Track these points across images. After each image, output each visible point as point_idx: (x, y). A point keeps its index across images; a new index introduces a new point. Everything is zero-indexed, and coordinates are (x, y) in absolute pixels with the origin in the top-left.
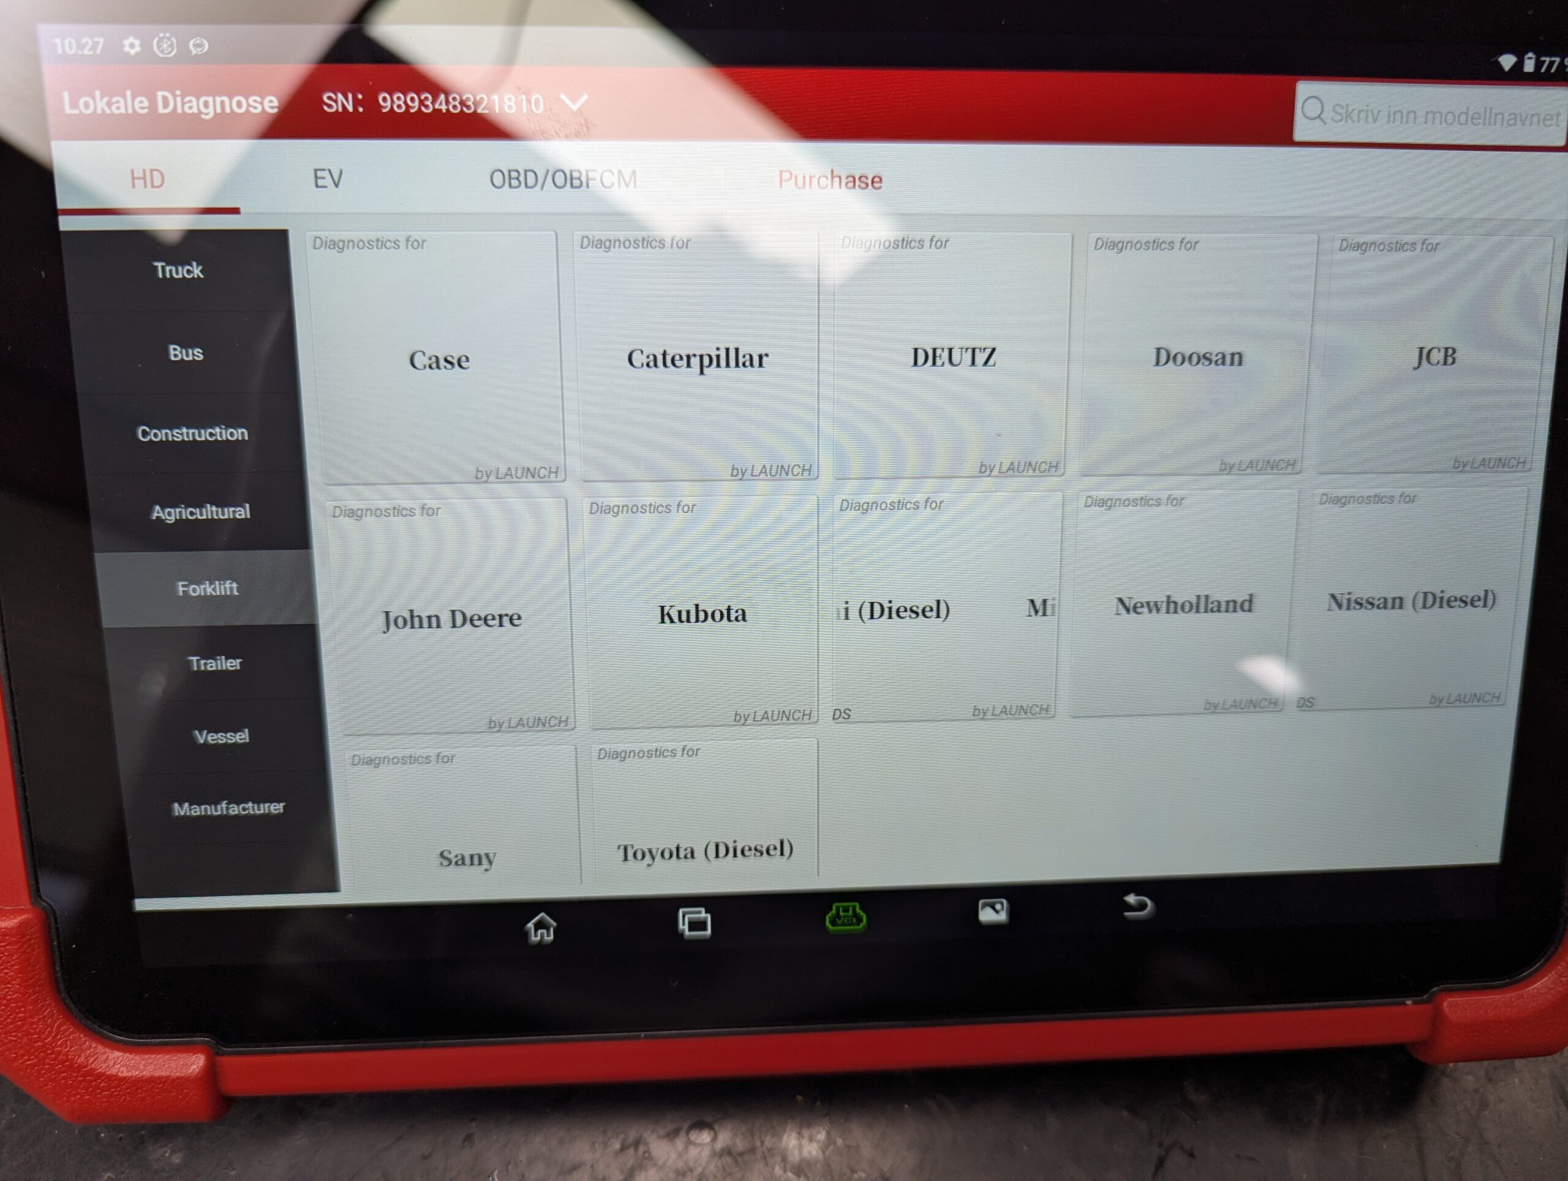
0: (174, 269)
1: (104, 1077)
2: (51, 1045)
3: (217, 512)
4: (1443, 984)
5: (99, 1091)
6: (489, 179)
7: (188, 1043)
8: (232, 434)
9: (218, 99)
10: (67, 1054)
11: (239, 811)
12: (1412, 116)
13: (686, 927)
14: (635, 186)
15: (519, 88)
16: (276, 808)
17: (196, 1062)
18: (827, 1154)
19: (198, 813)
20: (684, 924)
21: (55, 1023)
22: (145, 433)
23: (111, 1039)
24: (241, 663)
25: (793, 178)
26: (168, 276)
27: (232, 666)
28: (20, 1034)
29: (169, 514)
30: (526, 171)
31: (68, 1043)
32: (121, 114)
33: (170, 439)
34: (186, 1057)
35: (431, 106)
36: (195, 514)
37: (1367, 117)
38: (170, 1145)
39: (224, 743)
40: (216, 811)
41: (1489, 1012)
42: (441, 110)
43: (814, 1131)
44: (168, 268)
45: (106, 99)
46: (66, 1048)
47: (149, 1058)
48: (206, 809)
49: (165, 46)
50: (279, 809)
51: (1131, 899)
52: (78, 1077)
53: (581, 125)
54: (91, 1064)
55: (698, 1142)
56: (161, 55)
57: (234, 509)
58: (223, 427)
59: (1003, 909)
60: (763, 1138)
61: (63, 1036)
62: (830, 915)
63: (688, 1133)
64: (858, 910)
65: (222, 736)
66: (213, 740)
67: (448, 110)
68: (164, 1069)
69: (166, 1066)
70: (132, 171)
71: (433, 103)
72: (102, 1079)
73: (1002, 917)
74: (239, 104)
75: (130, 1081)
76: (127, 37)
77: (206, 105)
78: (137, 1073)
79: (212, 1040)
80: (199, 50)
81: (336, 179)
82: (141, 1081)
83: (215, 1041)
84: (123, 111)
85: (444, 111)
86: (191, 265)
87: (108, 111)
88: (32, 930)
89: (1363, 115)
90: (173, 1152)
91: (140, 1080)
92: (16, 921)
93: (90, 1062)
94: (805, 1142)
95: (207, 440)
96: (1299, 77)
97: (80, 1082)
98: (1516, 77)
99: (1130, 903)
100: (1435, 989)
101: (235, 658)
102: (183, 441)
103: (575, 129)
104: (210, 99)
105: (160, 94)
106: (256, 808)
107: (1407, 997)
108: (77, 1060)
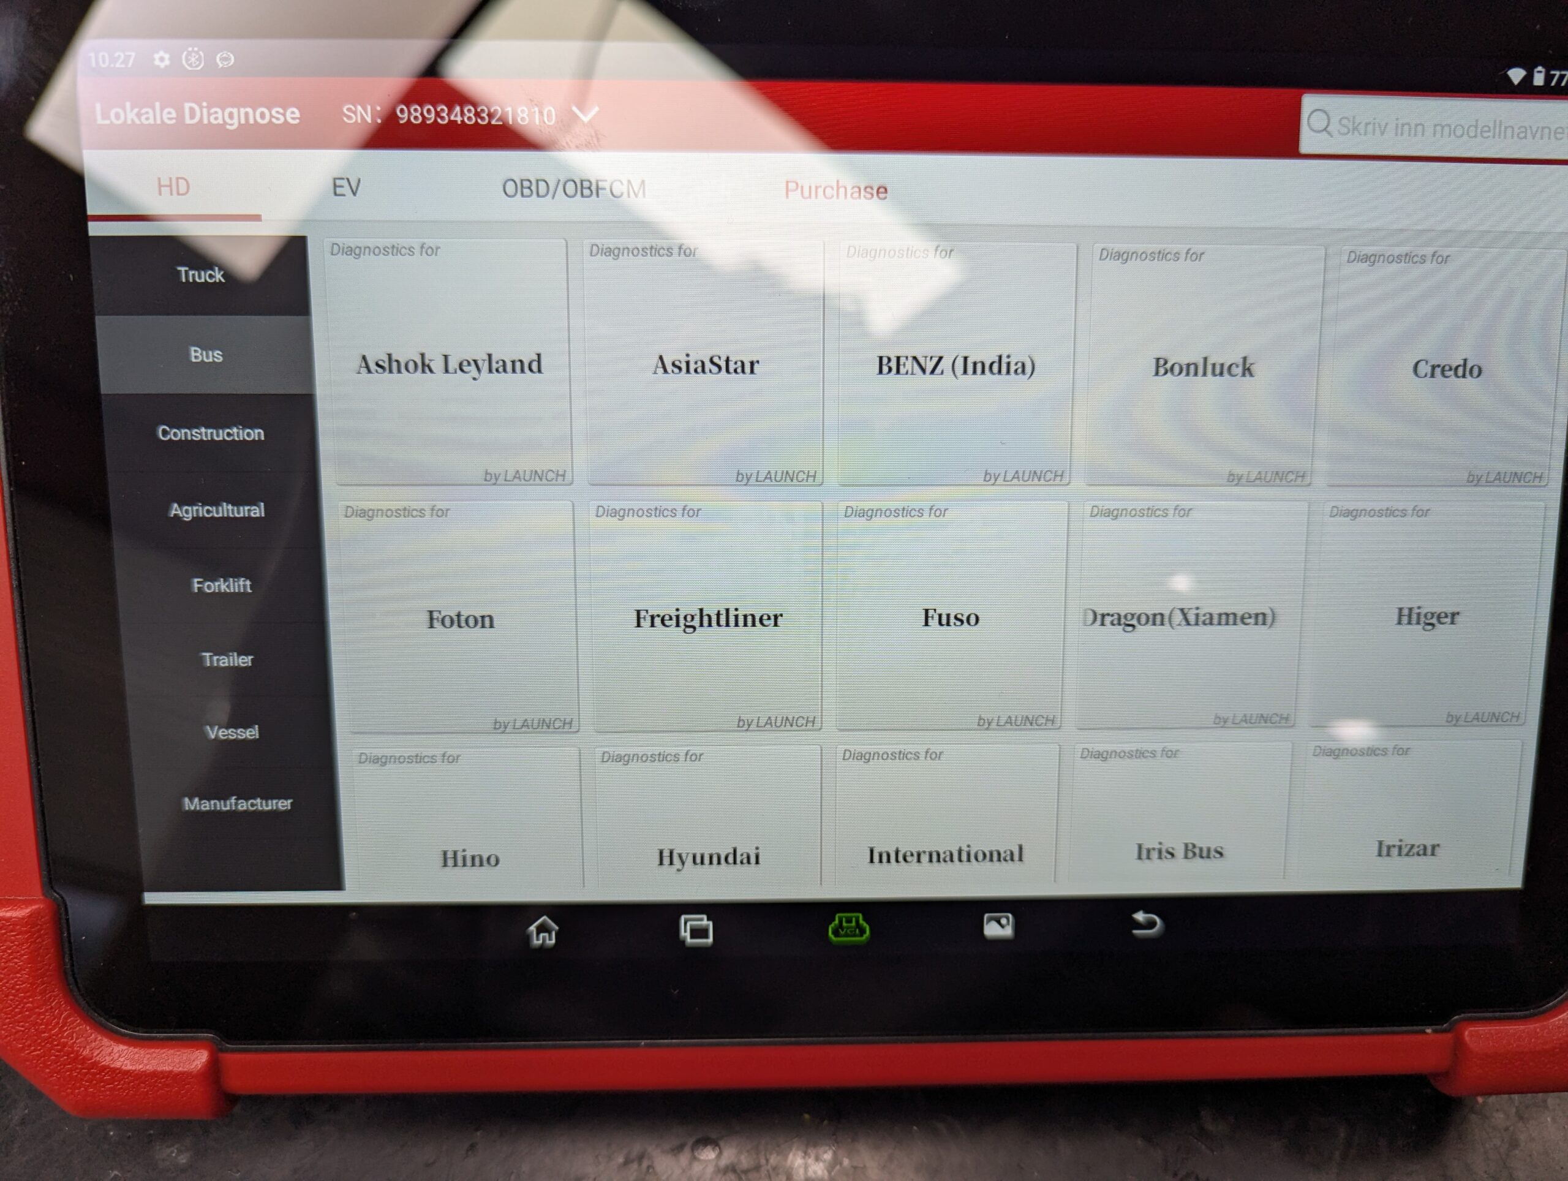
0: (197, 273)
1: (108, 1070)
2: (57, 1036)
3: (233, 510)
4: (1464, 1013)
5: (102, 1084)
6: (502, 188)
7: (192, 1039)
8: (249, 435)
9: (242, 110)
10: (72, 1046)
11: (248, 808)
12: (1420, 128)
13: (688, 934)
14: (644, 196)
15: (531, 101)
16: (284, 805)
17: (199, 1058)
18: (833, 1174)
19: (208, 808)
20: (685, 931)
21: (62, 1014)
22: (165, 433)
23: (117, 1032)
24: (252, 659)
25: (799, 189)
26: (191, 280)
27: (243, 663)
28: (27, 1024)
29: (187, 512)
30: (537, 181)
31: (75, 1035)
32: (150, 125)
33: (189, 439)
34: (189, 1052)
35: (446, 117)
36: (212, 512)
37: (1374, 130)
38: (176, 1146)
39: (234, 740)
40: (225, 806)
41: (1512, 1042)
42: (456, 121)
43: (821, 1150)
44: (191, 273)
45: (136, 110)
46: (72, 1039)
47: (154, 1052)
48: (215, 804)
49: (193, 59)
50: (287, 806)
51: (1140, 916)
52: (83, 1069)
53: (592, 137)
54: (96, 1056)
55: (702, 1158)
56: (189, 68)
57: (249, 507)
58: (241, 427)
59: (1008, 923)
60: (768, 1156)
61: (69, 1028)
62: (832, 925)
63: (693, 1150)
64: (861, 921)
65: (232, 732)
66: (224, 736)
67: (463, 121)
68: (167, 1064)
69: (170, 1061)
70: (159, 179)
71: (449, 115)
72: (106, 1071)
73: (1008, 932)
74: (263, 116)
75: (133, 1074)
76: (157, 52)
77: (231, 116)
78: (141, 1066)
79: (217, 1038)
80: (225, 63)
81: (354, 190)
82: (144, 1075)
83: (220, 1037)
84: (151, 121)
85: (459, 122)
86: (213, 270)
87: (137, 122)
88: (43, 920)
89: (1370, 127)
90: (180, 1152)
91: (143, 1073)
92: (28, 910)
93: (95, 1055)
94: (810, 1161)
95: (224, 440)
96: (1304, 90)
97: (86, 1074)
98: (1526, 90)
99: (1139, 920)
100: (1456, 1017)
101: (247, 655)
102: (202, 441)
103: (586, 140)
104: (235, 111)
105: (187, 106)
106: (264, 804)
107: (1426, 1025)
108: (82, 1052)
